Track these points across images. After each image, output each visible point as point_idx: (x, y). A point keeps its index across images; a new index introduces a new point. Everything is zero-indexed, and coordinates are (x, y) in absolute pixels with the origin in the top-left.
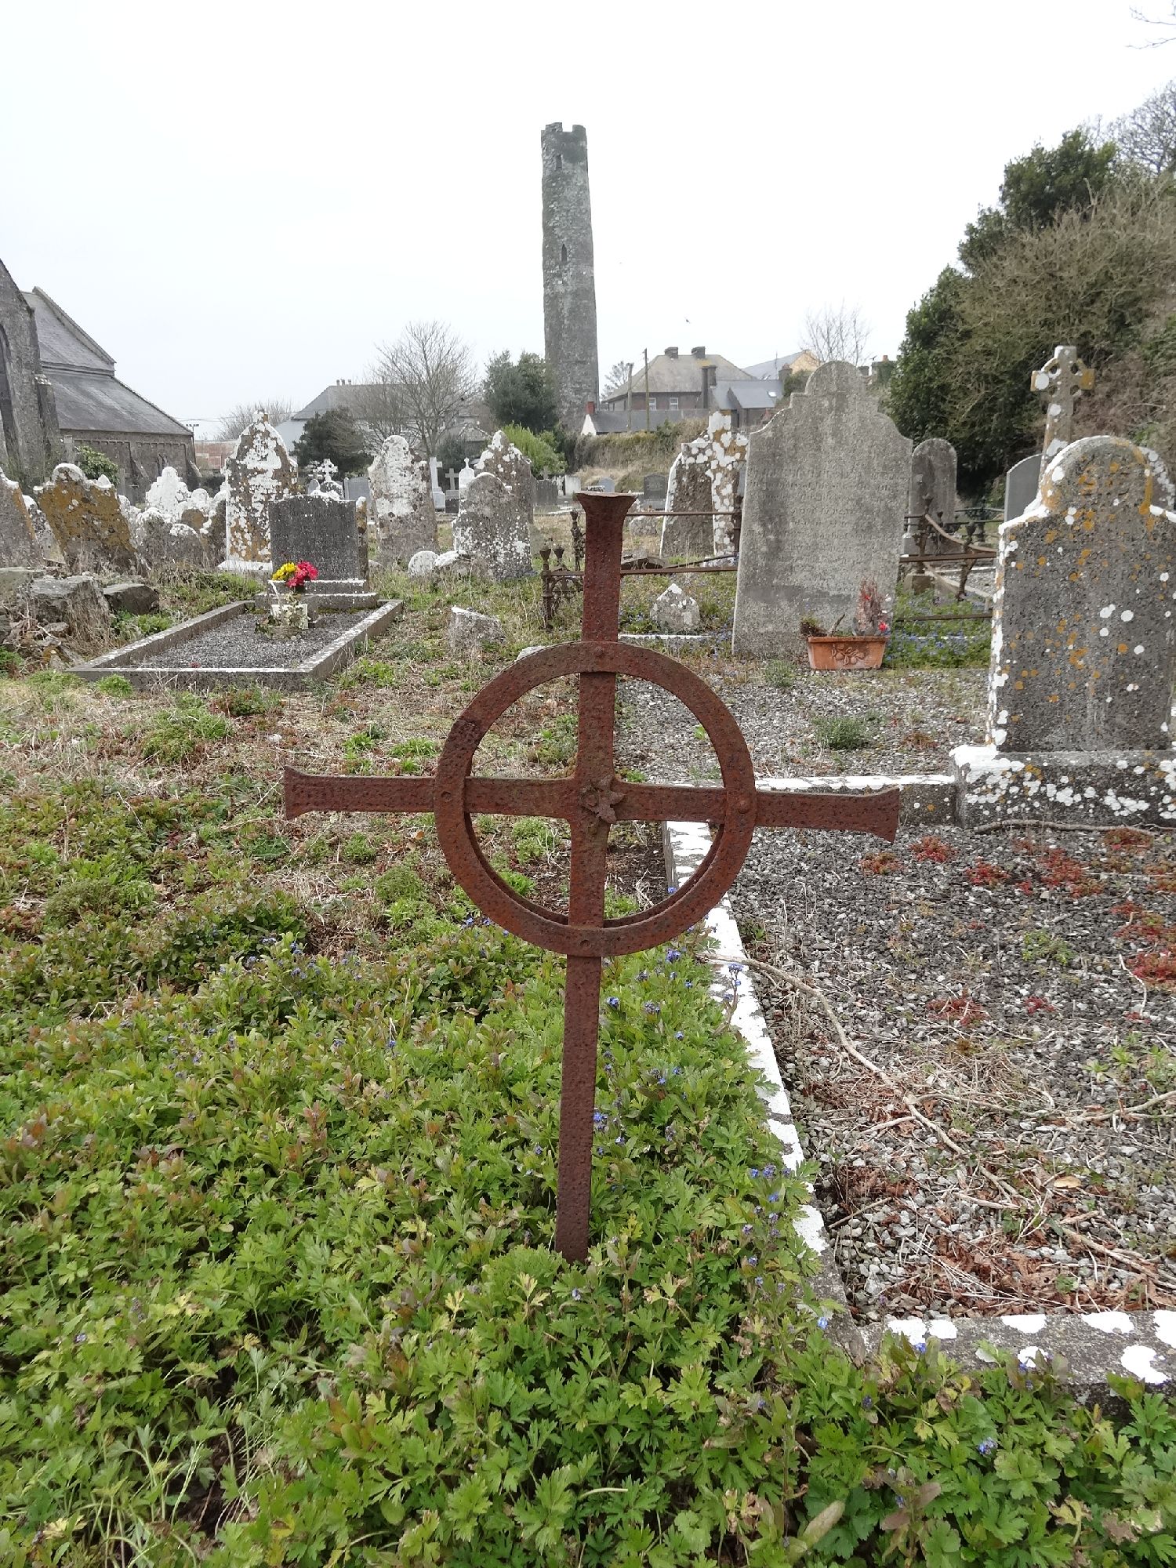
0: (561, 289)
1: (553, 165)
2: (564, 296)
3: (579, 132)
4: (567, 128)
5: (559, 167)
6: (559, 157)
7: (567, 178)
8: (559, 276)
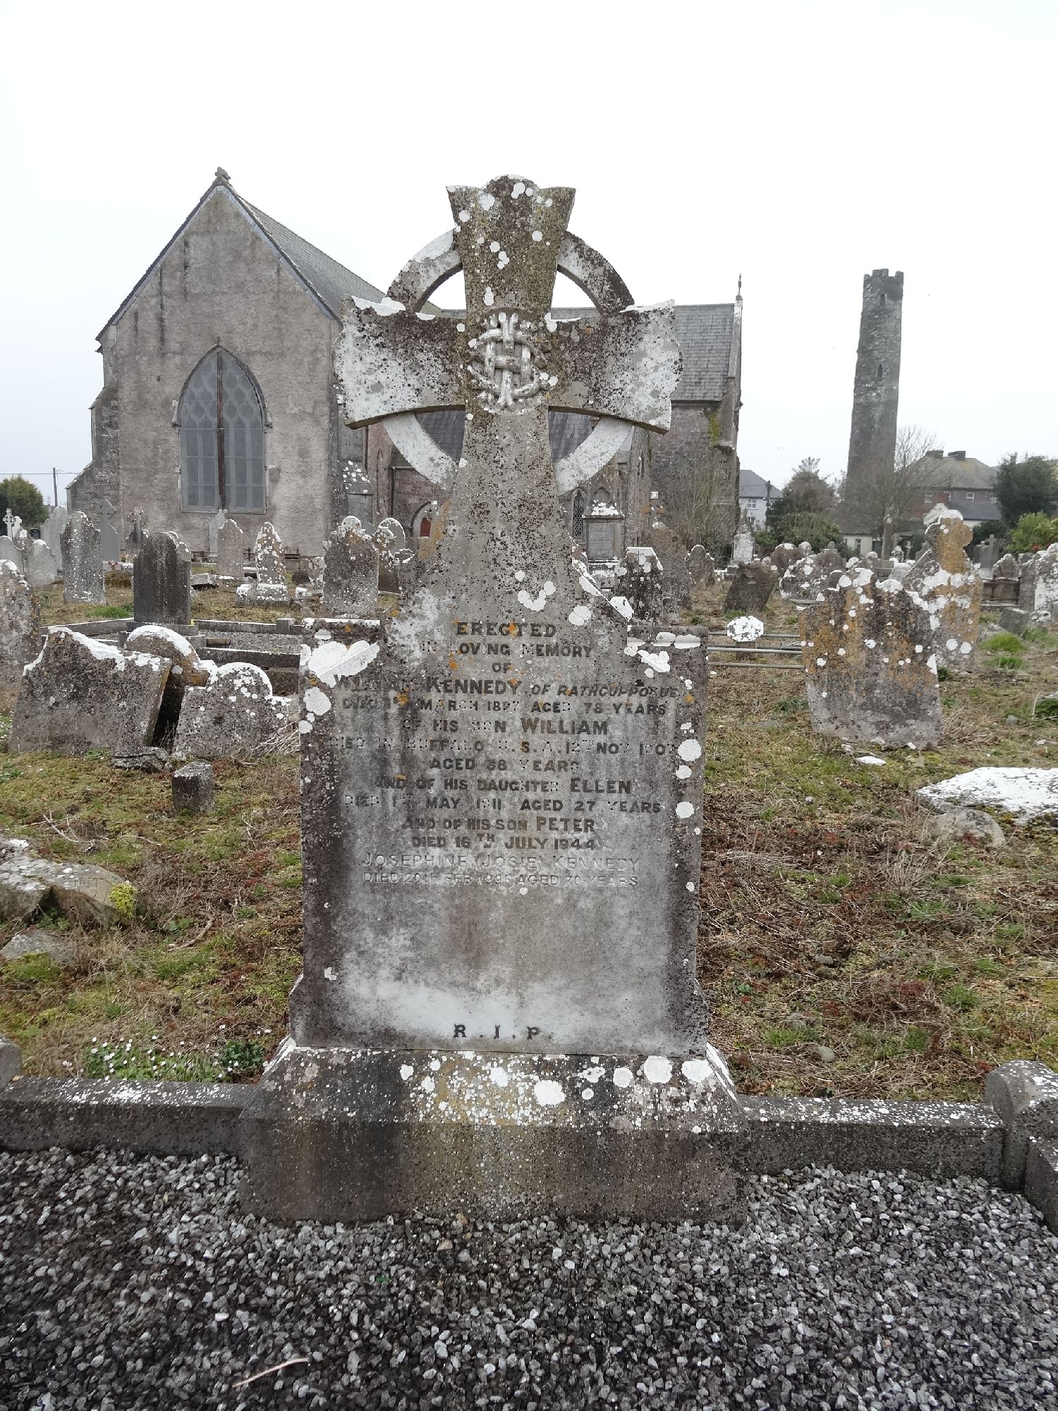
0: (875, 400)
1: (877, 302)
2: (877, 405)
3: (900, 275)
4: (892, 274)
5: (883, 302)
6: (883, 296)
7: (888, 312)
8: (874, 389)
